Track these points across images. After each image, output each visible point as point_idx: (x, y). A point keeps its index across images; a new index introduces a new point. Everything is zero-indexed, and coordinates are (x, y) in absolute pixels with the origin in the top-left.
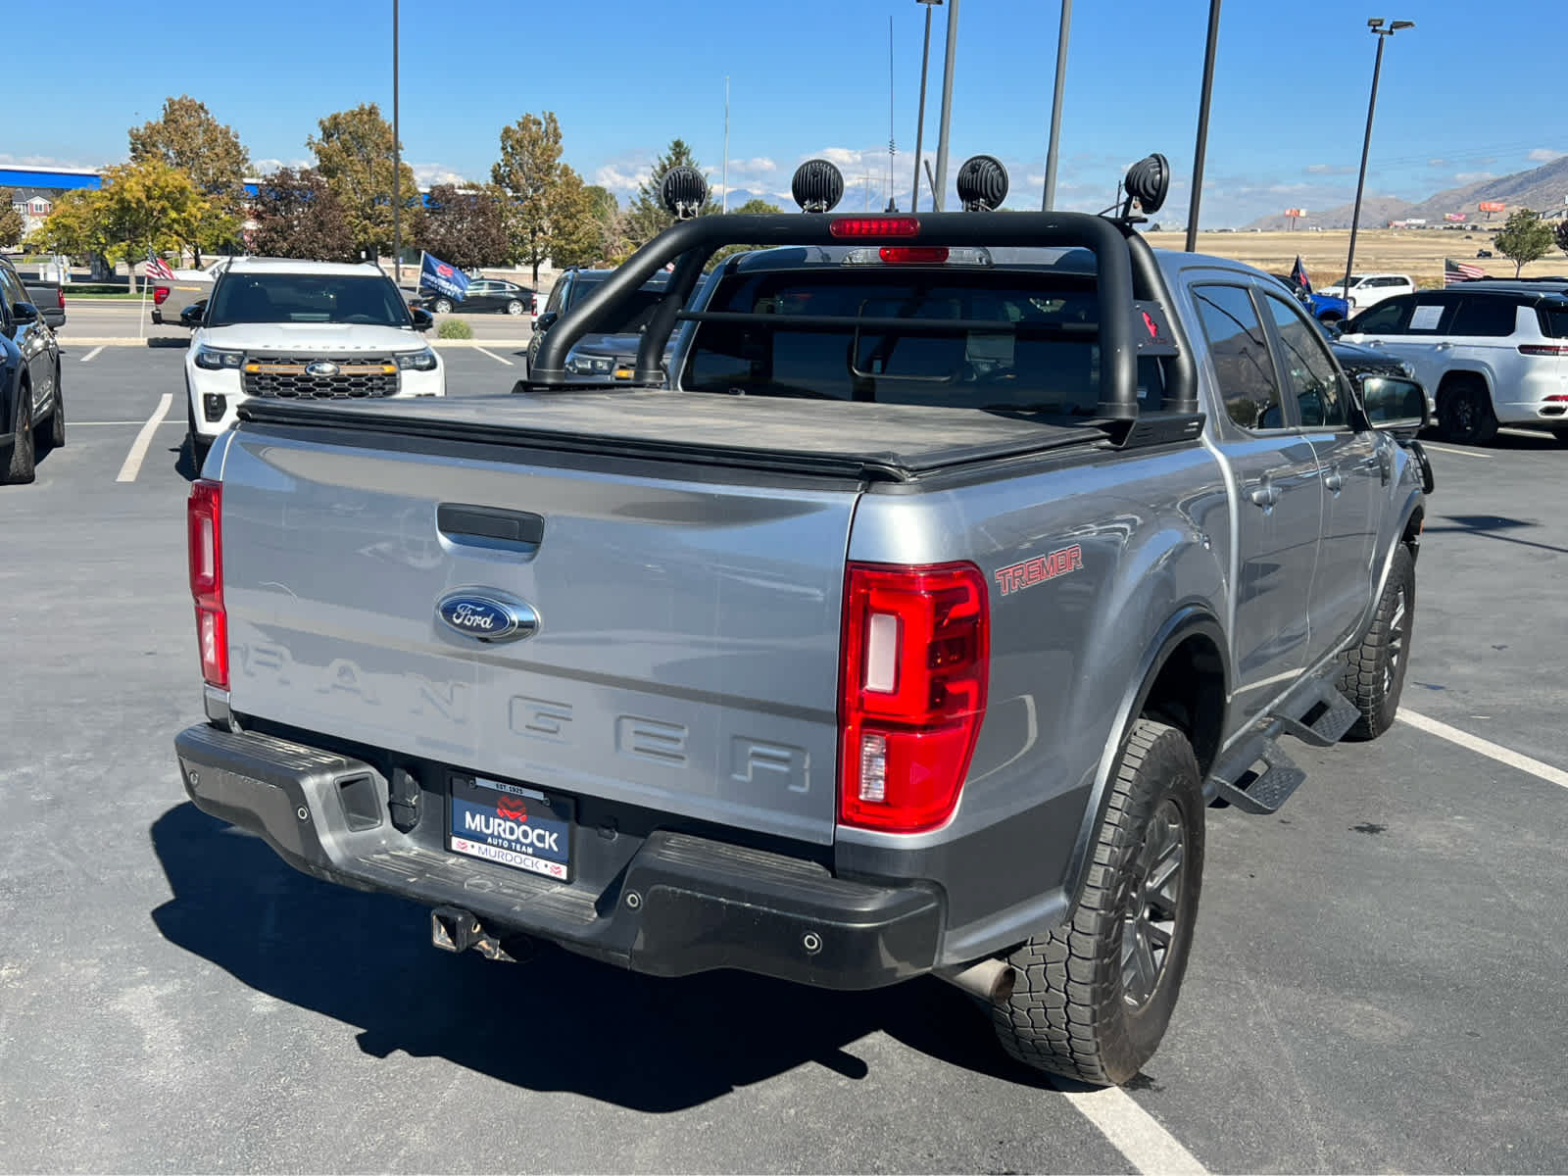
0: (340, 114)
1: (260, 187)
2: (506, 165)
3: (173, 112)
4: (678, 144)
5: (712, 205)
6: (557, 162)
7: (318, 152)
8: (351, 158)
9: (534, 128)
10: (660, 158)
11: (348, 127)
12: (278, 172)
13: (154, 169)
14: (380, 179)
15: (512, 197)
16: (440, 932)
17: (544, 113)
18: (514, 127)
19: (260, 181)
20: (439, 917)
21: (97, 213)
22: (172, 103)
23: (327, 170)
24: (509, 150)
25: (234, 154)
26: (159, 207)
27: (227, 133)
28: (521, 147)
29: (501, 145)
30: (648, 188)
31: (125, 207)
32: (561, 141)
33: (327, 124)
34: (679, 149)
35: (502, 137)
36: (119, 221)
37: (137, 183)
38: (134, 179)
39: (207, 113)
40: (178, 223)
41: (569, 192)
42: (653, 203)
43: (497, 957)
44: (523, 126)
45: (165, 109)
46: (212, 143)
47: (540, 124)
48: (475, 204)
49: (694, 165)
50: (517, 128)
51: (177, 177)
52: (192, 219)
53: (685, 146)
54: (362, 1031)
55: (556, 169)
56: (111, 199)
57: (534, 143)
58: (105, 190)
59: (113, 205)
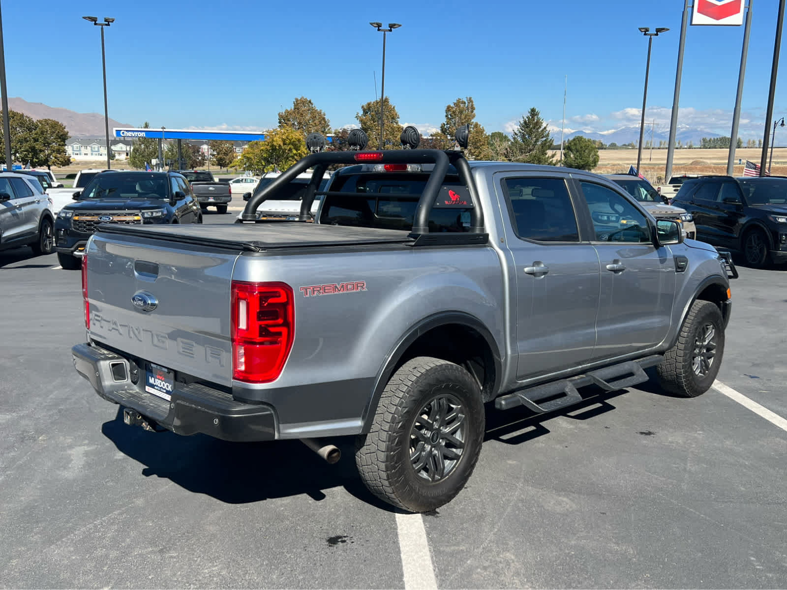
0: (371, 102)
1: (333, 138)
2: (447, 124)
3: (298, 104)
4: (533, 110)
5: (549, 140)
6: (472, 121)
7: (361, 121)
8: (375, 123)
9: (462, 105)
10: (523, 118)
11: (375, 109)
12: (341, 131)
13: (287, 131)
14: (388, 132)
15: (450, 139)
16: (128, 418)
17: (467, 98)
18: (452, 105)
19: (333, 135)
20: (126, 412)
21: (262, 152)
22: (297, 100)
23: (365, 129)
24: (449, 116)
25: (323, 123)
26: (288, 148)
27: (320, 113)
28: (455, 115)
29: (445, 114)
30: (517, 132)
31: (274, 148)
32: (475, 112)
33: (365, 107)
34: (533, 112)
35: (446, 110)
36: (271, 156)
37: (279, 138)
38: (278, 136)
39: (312, 104)
40: (297, 155)
41: (477, 136)
42: (519, 140)
43: (148, 429)
44: (456, 104)
45: (294, 103)
46: (314, 118)
47: (465, 103)
48: (431, 143)
49: (541, 120)
50: (454, 106)
51: (296, 134)
52: (303, 154)
53: (537, 111)
54: (146, 467)
55: (471, 125)
56: (268, 145)
57: (461, 112)
58: (266, 141)
59: (269, 148)
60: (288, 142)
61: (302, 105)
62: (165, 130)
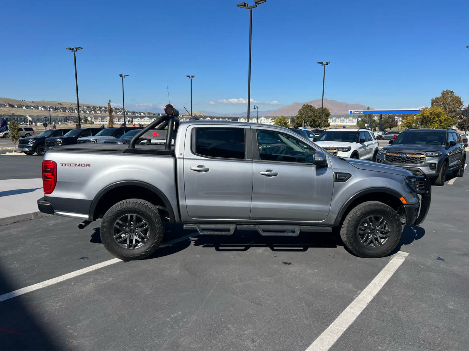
22: (444, 91)
25: (459, 103)
26: (433, 117)
37: (428, 112)
39: (453, 93)
45: (442, 93)
46: (453, 100)
51: (439, 110)
58: (420, 114)
59: (422, 117)
60: (433, 114)
61: (446, 94)
62: (369, 110)
